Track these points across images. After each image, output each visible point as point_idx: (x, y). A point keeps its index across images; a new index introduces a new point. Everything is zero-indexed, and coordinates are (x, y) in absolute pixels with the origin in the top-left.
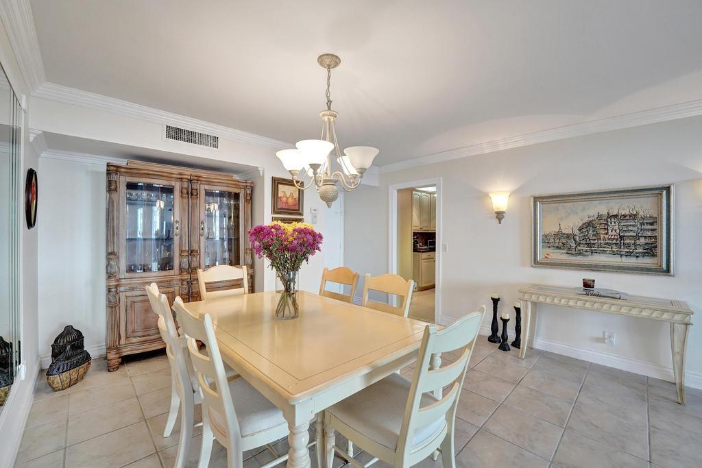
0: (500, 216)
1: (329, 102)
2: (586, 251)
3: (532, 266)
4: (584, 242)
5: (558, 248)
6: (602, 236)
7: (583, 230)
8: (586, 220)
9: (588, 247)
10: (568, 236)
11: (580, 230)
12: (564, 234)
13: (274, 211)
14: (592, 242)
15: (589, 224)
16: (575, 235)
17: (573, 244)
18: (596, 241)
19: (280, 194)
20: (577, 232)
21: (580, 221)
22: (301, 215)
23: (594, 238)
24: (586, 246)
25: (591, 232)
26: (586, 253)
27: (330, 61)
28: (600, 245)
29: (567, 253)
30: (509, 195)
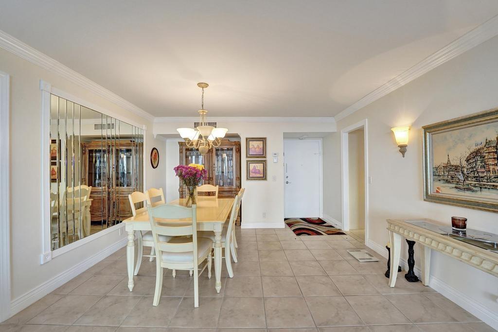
0: (403, 149)
1: (203, 105)
2: (475, 186)
3: (424, 200)
4: (472, 175)
5: (447, 181)
6: (491, 167)
7: (471, 161)
8: (474, 148)
9: (477, 180)
10: (456, 168)
11: (467, 161)
12: (453, 166)
13: (247, 157)
14: (481, 175)
15: (477, 153)
16: (463, 167)
17: (461, 178)
18: (485, 174)
19: (251, 147)
20: (464, 163)
21: (468, 150)
22: (265, 157)
23: (483, 170)
24: (474, 179)
25: (479, 163)
26: (474, 189)
27: (202, 85)
28: (489, 179)
29: (456, 188)
30: (408, 128)
